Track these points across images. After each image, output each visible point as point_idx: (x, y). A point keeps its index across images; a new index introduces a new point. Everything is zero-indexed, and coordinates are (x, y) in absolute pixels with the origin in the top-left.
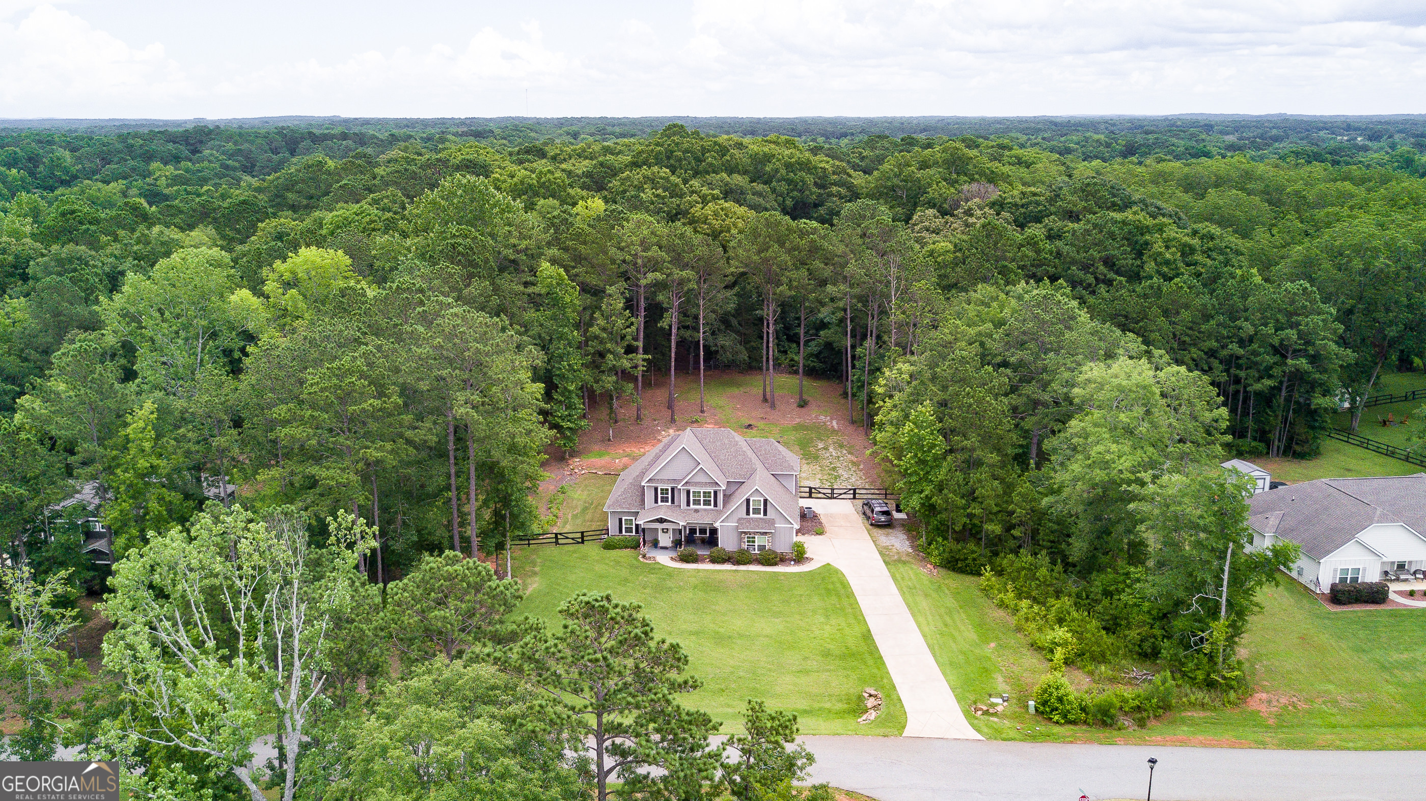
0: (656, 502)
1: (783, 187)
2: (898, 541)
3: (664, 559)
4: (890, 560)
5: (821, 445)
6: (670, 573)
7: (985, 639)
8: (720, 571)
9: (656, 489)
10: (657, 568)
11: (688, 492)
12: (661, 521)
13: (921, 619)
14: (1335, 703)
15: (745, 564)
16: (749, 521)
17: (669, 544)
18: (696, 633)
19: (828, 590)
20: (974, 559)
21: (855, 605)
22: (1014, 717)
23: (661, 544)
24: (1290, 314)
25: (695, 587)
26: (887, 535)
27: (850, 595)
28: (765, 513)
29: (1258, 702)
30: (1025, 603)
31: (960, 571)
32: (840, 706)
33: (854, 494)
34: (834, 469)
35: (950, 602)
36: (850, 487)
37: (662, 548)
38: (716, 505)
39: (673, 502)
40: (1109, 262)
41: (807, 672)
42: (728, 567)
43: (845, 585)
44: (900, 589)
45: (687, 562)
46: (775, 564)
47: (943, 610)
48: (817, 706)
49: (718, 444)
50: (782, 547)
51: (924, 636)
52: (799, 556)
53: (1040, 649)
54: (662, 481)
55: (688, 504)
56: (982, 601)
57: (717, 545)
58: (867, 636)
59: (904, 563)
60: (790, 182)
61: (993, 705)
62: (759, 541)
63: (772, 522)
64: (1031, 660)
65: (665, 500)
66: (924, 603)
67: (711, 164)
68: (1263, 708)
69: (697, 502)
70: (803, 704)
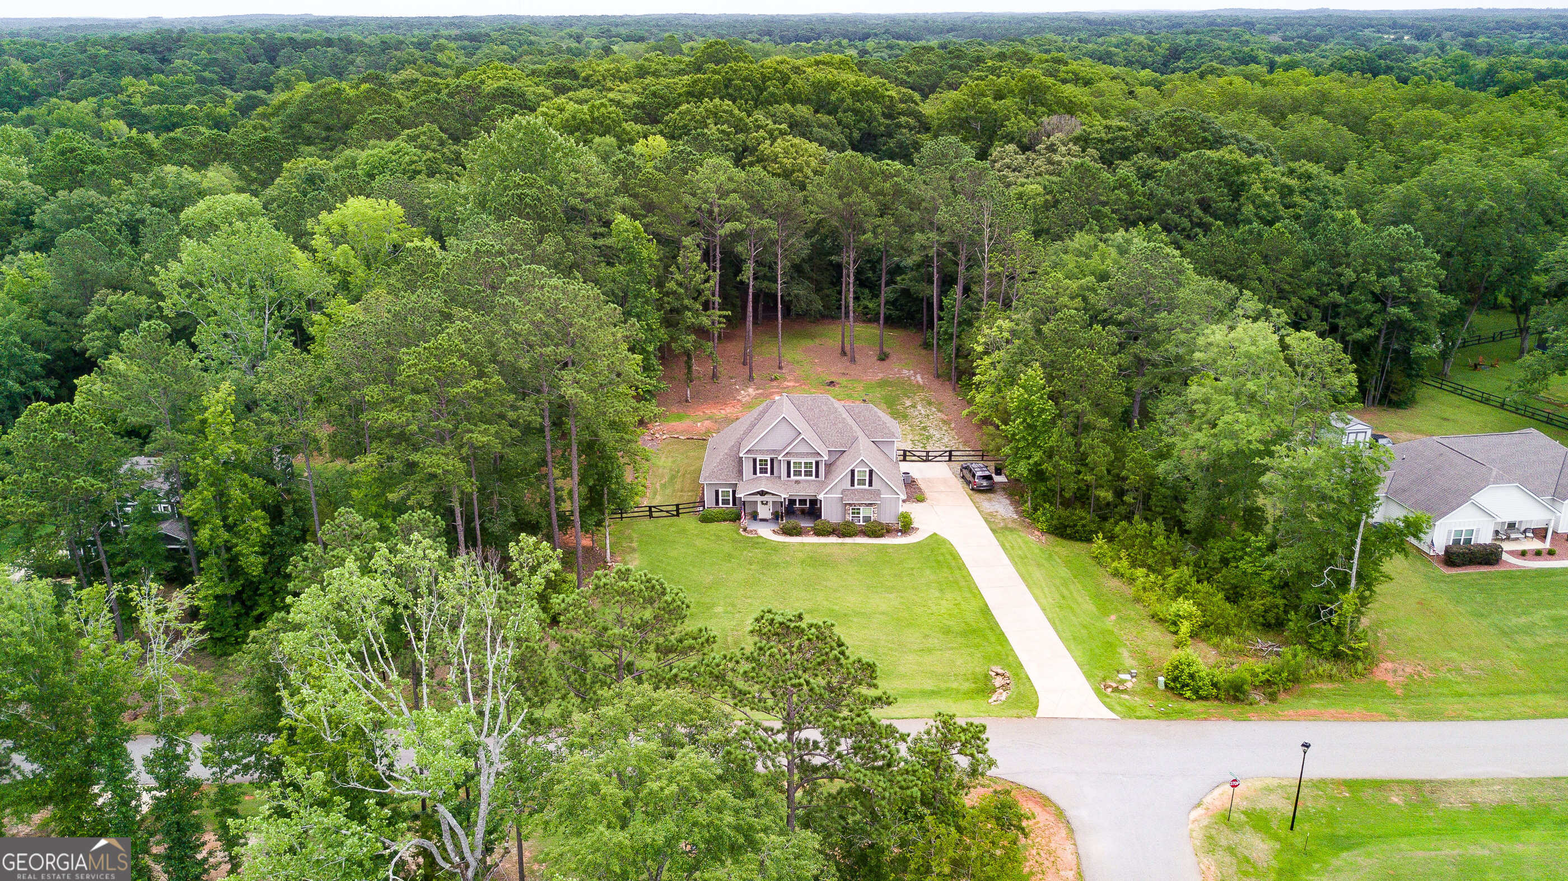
0: (755, 473)
1: (849, 118)
2: (1001, 507)
3: (766, 532)
4: (998, 528)
5: (908, 403)
6: (775, 548)
7: (1104, 612)
8: (826, 544)
9: (755, 460)
10: (759, 543)
11: (789, 463)
12: (762, 493)
13: (1037, 591)
14: (1459, 671)
15: (850, 536)
16: (853, 492)
17: (769, 516)
19: (938, 562)
20: (1084, 526)
21: (968, 577)
22: (1145, 693)
23: (760, 517)
24: (1393, 260)
25: (803, 562)
26: (990, 500)
27: (962, 567)
28: (870, 484)
29: (1384, 671)
30: (1140, 572)
31: (1071, 538)
32: (967, 686)
33: (950, 456)
34: (924, 428)
35: (1064, 572)
36: (943, 448)
37: (762, 520)
38: (817, 476)
39: (772, 473)
40: (1205, 205)
41: (930, 651)
42: (833, 539)
43: (955, 556)
44: (1012, 559)
45: (791, 535)
46: (882, 536)
47: (1058, 582)
48: (943, 686)
49: (817, 411)
50: (887, 518)
51: (1044, 610)
52: (906, 527)
53: (1162, 621)
54: (761, 452)
55: (789, 476)
56: (1097, 570)
57: (820, 516)
58: (985, 611)
59: (1011, 530)
60: (856, 112)
61: (1122, 682)
62: (864, 512)
63: (878, 493)
64: (1155, 633)
65: (764, 471)
66: (1038, 574)
67: (773, 95)
68: (1390, 678)
69: (798, 473)
70: (929, 685)
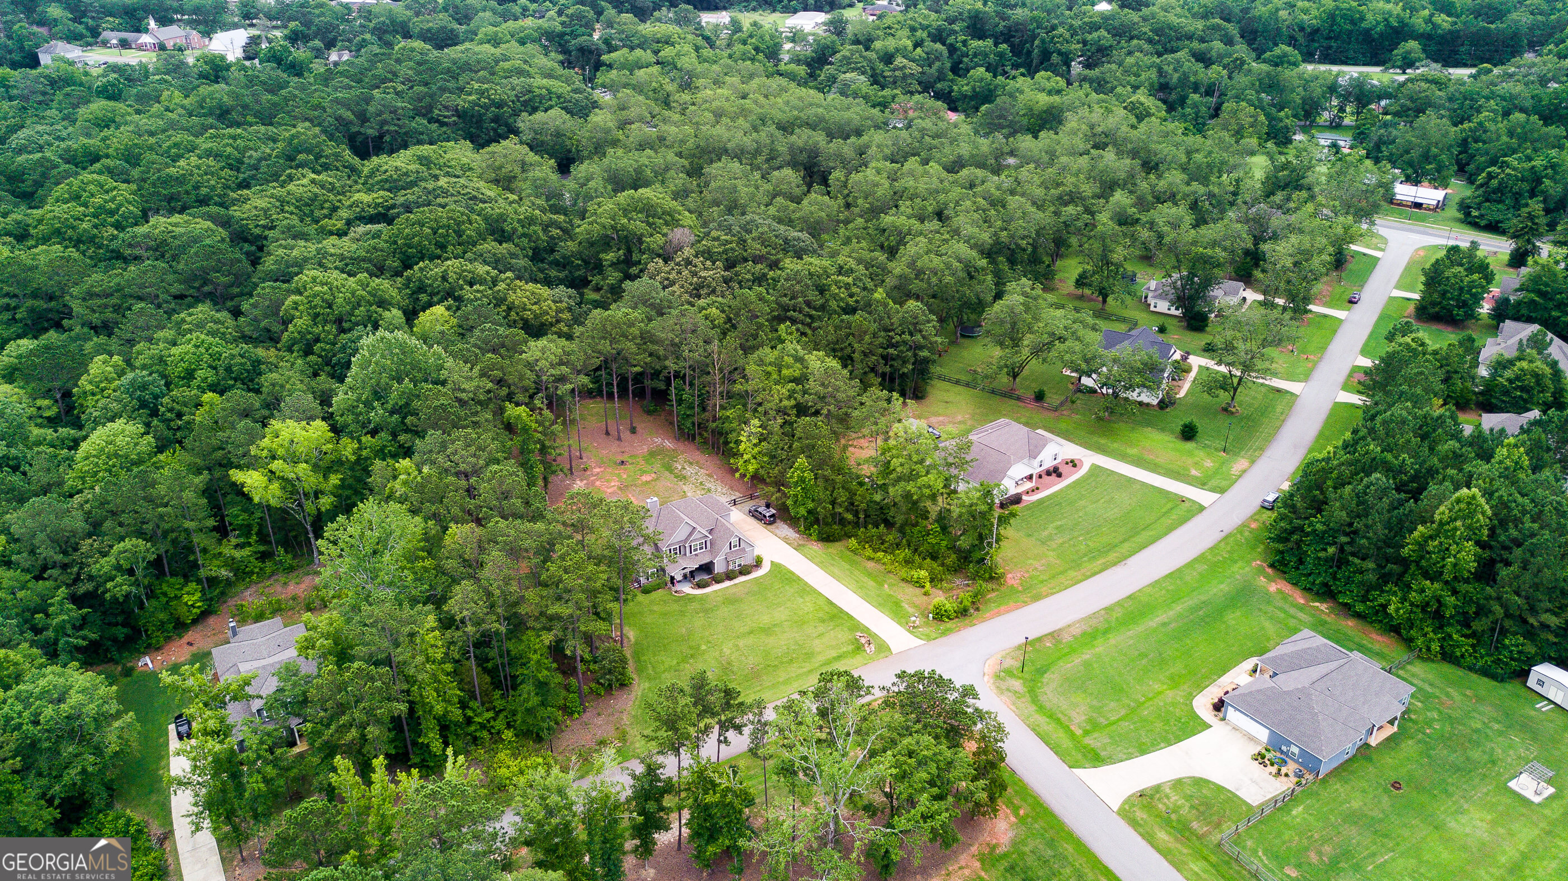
2: (788, 531)
3: (687, 589)
4: (796, 546)
5: (678, 466)
6: (702, 599)
7: (881, 584)
8: (726, 587)
9: (670, 550)
11: (690, 546)
13: (844, 582)
14: (1036, 569)
15: (735, 578)
16: (732, 553)
18: (751, 632)
19: (788, 580)
21: (806, 584)
22: (927, 624)
25: (726, 603)
26: (778, 528)
27: (799, 579)
28: (740, 546)
29: (1010, 579)
30: (881, 555)
31: (832, 541)
32: (851, 648)
33: (734, 502)
35: (845, 565)
38: (707, 548)
39: (680, 553)
41: (823, 634)
42: (728, 583)
43: (793, 573)
45: (706, 588)
46: (749, 573)
48: (841, 651)
50: (747, 560)
52: (758, 563)
53: (913, 582)
54: (673, 544)
55: (691, 553)
56: (856, 558)
57: (715, 571)
58: (830, 603)
59: (803, 545)
61: (914, 622)
62: (738, 563)
64: (913, 590)
65: (674, 555)
68: (1013, 582)
70: (834, 653)
